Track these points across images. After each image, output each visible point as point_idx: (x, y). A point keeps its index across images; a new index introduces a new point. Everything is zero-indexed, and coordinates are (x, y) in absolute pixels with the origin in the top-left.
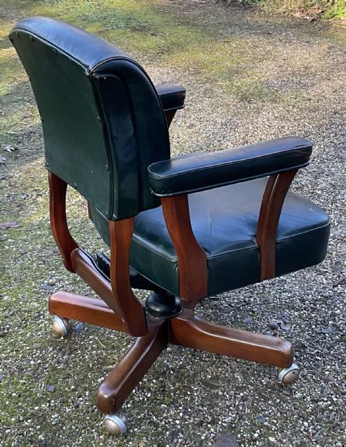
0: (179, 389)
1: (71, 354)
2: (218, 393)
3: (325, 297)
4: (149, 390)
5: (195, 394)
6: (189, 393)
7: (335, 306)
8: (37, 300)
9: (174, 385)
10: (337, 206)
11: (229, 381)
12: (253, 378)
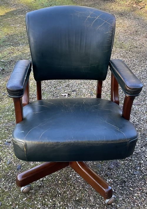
0: (62, 205)
1: (13, 183)
3: (137, 153)
4: (47, 206)
6: (67, 208)
7: (141, 159)
9: (60, 203)
10: (145, 103)
11: (87, 202)
12: (98, 200)
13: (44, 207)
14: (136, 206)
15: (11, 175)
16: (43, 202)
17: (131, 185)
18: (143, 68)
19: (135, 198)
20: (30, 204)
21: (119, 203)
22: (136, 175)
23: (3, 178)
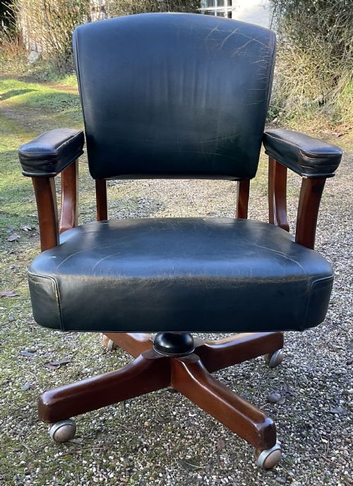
0: (150, 469)
1: (33, 424)
2: (196, 477)
3: (336, 374)
4: (113, 469)
5: (169, 477)
6: (161, 475)
7: (348, 384)
8: (12, 367)
9: (144, 464)
11: (211, 463)
12: (241, 461)
13: (105, 471)
14: (336, 475)
15: (31, 410)
16: (102, 461)
17: (325, 433)
18: (348, 228)
19: (333, 458)
20: (70, 465)
21: (293, 468)
22: (336, 415)
23: (11, 415)
